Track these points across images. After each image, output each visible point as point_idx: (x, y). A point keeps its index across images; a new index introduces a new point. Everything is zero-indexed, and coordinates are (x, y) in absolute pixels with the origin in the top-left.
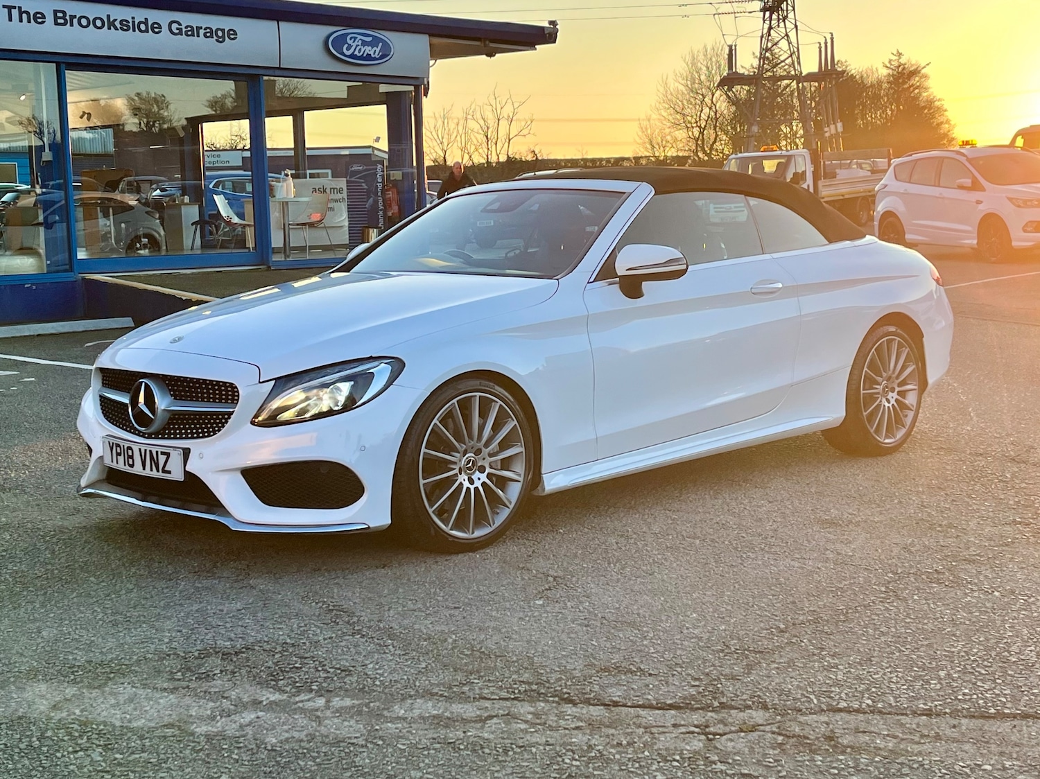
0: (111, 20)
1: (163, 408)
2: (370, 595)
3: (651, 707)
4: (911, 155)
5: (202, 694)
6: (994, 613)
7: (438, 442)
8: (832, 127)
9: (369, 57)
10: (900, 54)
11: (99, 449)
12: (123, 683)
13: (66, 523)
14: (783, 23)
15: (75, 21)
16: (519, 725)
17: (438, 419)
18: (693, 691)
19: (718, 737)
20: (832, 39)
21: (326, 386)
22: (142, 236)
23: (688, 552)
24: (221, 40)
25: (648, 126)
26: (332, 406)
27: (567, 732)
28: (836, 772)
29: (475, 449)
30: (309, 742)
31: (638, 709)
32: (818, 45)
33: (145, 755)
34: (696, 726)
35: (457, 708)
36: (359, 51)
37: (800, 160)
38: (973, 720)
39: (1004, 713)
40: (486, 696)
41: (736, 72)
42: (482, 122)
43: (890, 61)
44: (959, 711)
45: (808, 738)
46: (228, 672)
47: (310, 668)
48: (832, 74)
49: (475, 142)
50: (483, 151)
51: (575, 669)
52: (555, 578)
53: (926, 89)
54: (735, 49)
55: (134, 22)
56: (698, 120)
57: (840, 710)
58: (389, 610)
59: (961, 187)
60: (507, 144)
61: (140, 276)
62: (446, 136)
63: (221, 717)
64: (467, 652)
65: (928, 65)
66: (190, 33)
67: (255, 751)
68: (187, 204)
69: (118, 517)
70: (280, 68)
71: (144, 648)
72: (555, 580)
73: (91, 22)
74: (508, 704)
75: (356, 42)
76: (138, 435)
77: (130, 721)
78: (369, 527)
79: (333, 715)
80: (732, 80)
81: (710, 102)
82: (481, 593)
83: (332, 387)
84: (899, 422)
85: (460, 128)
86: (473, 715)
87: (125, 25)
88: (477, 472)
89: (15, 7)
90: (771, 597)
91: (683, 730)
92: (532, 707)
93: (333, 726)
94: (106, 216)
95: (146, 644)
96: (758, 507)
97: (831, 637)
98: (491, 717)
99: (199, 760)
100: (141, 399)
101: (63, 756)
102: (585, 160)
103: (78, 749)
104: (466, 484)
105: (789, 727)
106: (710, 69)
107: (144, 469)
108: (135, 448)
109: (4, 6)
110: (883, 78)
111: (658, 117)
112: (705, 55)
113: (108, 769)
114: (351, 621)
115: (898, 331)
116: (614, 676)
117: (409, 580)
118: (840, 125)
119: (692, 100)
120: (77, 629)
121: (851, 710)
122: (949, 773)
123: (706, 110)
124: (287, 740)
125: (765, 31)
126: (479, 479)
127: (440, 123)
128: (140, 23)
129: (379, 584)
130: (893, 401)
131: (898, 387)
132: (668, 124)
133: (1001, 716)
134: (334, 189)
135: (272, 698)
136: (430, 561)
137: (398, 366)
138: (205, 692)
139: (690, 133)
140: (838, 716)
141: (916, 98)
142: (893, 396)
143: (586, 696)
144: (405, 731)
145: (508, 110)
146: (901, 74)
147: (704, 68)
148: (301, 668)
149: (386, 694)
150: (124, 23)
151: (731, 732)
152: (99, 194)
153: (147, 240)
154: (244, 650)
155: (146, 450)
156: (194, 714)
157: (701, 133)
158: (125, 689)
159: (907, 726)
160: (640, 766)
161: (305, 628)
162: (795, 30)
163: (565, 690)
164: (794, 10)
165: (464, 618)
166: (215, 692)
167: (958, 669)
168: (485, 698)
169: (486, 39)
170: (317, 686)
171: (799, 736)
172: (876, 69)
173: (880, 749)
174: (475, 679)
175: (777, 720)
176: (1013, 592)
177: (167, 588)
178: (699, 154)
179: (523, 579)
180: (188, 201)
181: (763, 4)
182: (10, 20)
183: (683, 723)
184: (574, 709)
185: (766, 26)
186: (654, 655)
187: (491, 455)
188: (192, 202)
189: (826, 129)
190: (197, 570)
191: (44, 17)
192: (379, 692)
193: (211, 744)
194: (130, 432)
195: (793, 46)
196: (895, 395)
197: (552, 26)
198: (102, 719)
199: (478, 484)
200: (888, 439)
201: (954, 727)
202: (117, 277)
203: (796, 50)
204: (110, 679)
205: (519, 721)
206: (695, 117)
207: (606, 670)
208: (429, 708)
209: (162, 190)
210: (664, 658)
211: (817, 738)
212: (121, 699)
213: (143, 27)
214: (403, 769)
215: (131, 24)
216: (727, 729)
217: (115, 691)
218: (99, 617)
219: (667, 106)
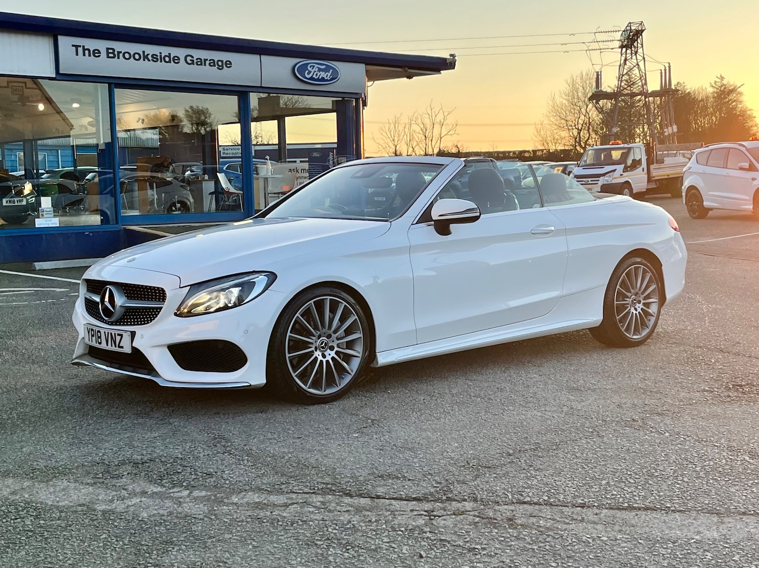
0: (146, 55)
1: (120, 305)
2: (245, 429)
3: (401, 499)
4: (708, 146)
5: (111, 486)
6: (658, 446)
7: (299, 329)
8: (670, 128)
9: (323, 79)
10: (722, 78)
11: (82, 333)
12: (62, 480)
13: (67, 384)
14: (635, 56)
15: (121, 55)
16: (309, 509)
17: (299, 314)
18: (432, 490)
19: (437, 518)
20: (669, 67)
21: (223, 290)
22: (176, 203)
23: (469, 405)
24: (221, 68)
25: (542, 128)
26: (227, 303)
27: (339, 513)
28: (503, 539)
29: (326, 335)
30: (168, 516)
31: (392, 500)
32: (660, 71)
33: (59, 522)
34: (425, 511)
35: (273, 498)
36: (317, 75)
37: (637, 151)
38: (611, 511)
39: (633, 506)
40: (295, 491)
41: (601, 91)
42: (422, 126)
43: (715, 82)
44: (603, 505)
45: (496, 519)
46: (132, 474)
47: (187, 472)
48: (669, 92)
49: (417, 139)
50: (423, 145)
51: (361, 476)
52: (372, 420)
53: (741, 102)
54: (601, 74)
55: (161, 56)
56: (576, 124)
57: (525, 503)
58: (254, 439)
59: (741, 169)
60: (439, 141)
61: (163, 228)
62: (397, 135)
63: (117, 501)
64: (294, 465)
65: (742, 85)
66: (199, 63)
67: (130, 521)
68: (206, 180)
69: (102, 380)
70: (261, 87)
71: (84, 459)
72: (372, 422)
73: (132, 56)
74: (307, 496)
75: (315, 69)
76: (105, 323)
77: (58, 502)
78: (251, 385)
79: (191, 501)
80: (598, 96)
81: (585, 111)
82: (319, 429)
83: (227, 291)
84: (644, 325)
85: (407, 130)
86: (282, 502)
87: (155, 58)
88: (329, 350)
89: (80, 46)
90: (512, 434)
91: (416, 513)
92: (322, 498)
93: (189, 507)
94: (152, 188)
95: (87, 457)
96: (531, 378)
97: (541, 459)
98: (293, 504)
99: (93, 525)
100: (107, 299)
101: (7, 521)
102: (498, 153)
103: (18, 517)
104: (320, 358)
105: (487, 513)
106: (585, 89)
107: (107, 345)
108: (102, 331)
109: (73, 46)
110: (710, 94)
111: (548, 122)
112: (582, 78)
113: (33, 529)
114: (227, 445)
115: (643, 261)
116: (384, 480)
117: (275, 420)
118: (675, 127)
119: (572, 110)
120: (46, 447)
121: (532, 503)
122: (577, 541)
123: (582, 117)
124: (154, 515)
125: (622, 62)
126: (330, 355)
127: (392, 126)
128: (166, 56)
129: (254, 423)
130: (639, 310)
131: (643, 300)
132: (556, 127)
133: (631, 508)
134: (304, 170)
135: (155, 490)
136: (294, 409)
137: (272, 277)
138: (113, 486)
139: (571, 133)
140: (522, 507)
141: (735, 108)
142: (639, 307)
143: (361, 492)
144: (233, 511)
145: (440, 117)
146: (723, 92)
147: (581, 88)
148: (181, 472)
149: (230, 489)
150: (155, 56)
151: (448, 515)
152: (149, 174)
153: (180, 205)
154: (148, 461)
155: (108, 333)
156: (100, 498)
157: (579, 133)
158: (62, 483)
159: (565, 513)
160: (376, 534)
161: (194, 449)
162: (643, 61)
163: (348, 488)
164: (642, 47)
165: (302, 444)
166: (119, 486)
167: (616, 479)
168: (294, 492)
169: (406, 67)
170: (186, 483)
171: (491, 518)
172: (706, 88)
173: (541, 527)
174: (293, 481)
175: (480, 508)
176: (678, 434)
177: (114, 423)
178: (577, 148)
179: (351, 421)
180: (207, 178)
181: (621, 43)
182: (77, 55)
183: (417, 509)
184: (350, 500)
185: (623, 58)
186: (417, 468)
187: (338, 339)
188: (210, 179)
189: (666, 130)
190: (139, 413)
191: (99, 52)
192: (226, 488)
193: (104, 516)
194: (100, 321)
195: (642, 72)
196: (641, 306)
197: (452, 58)
198: (41, 501)
199: (329, 358)
200: (635, 335)
201: (597, 514)
202: (146, 228)
203: (644, 75)
204: (55, 477)
205: (310, 506)
206: (574, 122)
207: (382, 476)
208: (255, 497)
209: (192, 171)
210: (422, 470)
211: (502, 520)
212: (58, 489)
213: (167, 59)
214: (221, 533)
215: (159, 57)
216: (445, 513)
217: (55, 484)
218: (64, 440)
219: (555, 114)
